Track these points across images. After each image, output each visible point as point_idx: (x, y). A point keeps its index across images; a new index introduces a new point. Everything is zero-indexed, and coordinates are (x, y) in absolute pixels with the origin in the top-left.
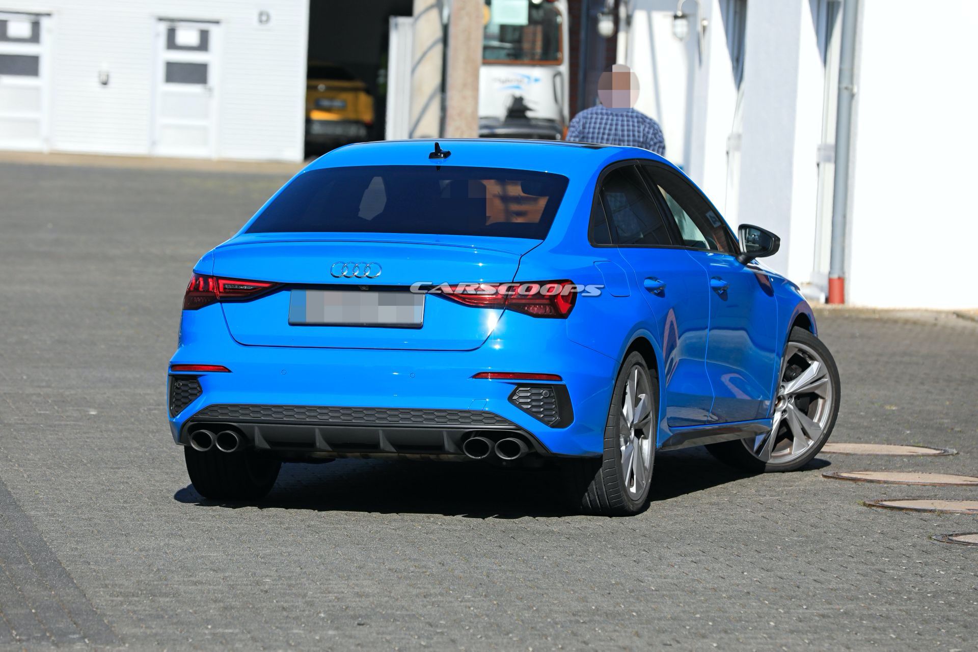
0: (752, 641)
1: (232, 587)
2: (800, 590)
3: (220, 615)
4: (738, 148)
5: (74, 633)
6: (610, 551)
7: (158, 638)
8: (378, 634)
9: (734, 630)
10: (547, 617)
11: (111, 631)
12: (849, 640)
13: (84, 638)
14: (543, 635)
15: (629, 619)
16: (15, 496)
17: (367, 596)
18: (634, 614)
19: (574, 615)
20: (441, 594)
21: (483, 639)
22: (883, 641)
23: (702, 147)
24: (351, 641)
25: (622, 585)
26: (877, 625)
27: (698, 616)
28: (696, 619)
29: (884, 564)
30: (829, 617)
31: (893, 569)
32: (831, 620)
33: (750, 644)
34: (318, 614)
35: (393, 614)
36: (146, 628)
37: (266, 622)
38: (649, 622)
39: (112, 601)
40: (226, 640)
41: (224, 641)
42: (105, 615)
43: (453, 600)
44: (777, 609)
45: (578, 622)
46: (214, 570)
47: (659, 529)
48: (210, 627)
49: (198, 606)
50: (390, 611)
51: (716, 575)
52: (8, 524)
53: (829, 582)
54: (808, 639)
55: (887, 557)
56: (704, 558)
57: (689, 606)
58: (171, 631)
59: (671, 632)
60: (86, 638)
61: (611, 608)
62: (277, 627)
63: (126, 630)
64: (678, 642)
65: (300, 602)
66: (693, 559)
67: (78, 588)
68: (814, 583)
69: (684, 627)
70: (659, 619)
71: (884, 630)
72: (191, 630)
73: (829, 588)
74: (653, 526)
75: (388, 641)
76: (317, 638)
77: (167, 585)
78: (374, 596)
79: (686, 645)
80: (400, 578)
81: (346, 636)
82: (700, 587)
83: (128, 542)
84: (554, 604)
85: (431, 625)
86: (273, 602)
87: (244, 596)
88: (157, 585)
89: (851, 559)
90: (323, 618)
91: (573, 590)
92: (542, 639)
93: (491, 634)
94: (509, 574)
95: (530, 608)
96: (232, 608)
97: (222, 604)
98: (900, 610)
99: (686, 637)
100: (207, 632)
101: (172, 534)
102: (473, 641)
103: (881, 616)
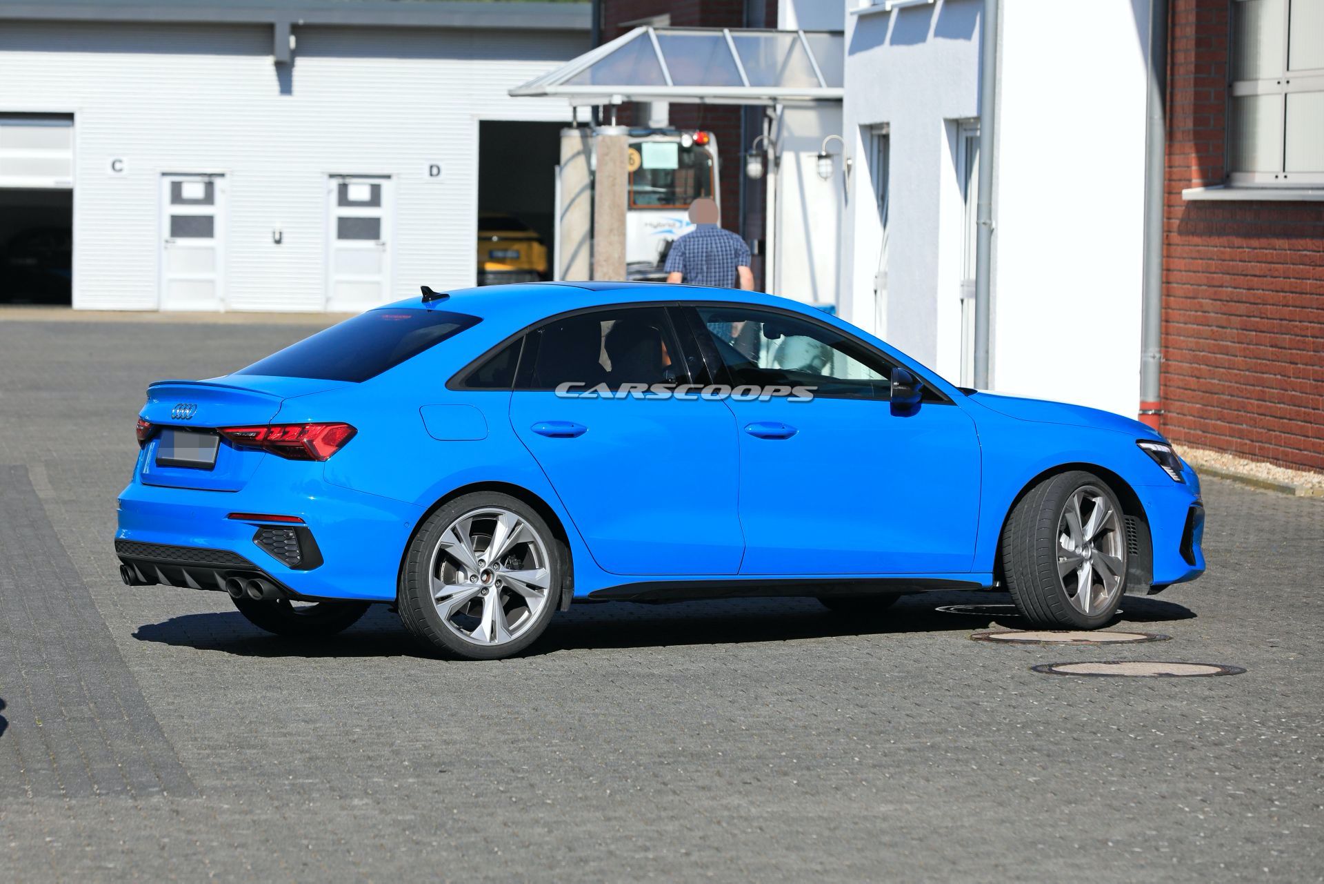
0: (833, 777)
1: (321, 737)
2: (891, 725)
3: (304, 765)
4: (884, 286)
5: (155, 786)
6: (707, 692)
7: (236, 789)
8: (458, 780)
9: (817, 767)
10: (632, 759)
11: (192, 783)
12: (930, 773)
13: (163, 791)
14: (624, 777)
15: (713, 759)
16: (122, 653)
17: (455, 743)
18: (720, 754)
19: (659, 756)
20: (529, 740)
21: (563, 782)
22: (964, 773)
23: (850, 287)
24: (429, 787)
25: (713, 725)
26: (961, 757)
27: (784, 754)
28: (781, 757)
29: (979, 696)
30: (915, 751)
31: (987, 702)
32: (916, 754)
33: (830, 780)
34: (402, 762)
35: (477, 760)
36: (227, 780)
37: (349, 771)
38: (733, 761)
39: (199, 754)
40: (304, 790)
41: (302, 791)
42: (190, 768)
43: (539, 745)
44: (864, 745)
45: (662, 763)
46: (306, 722)
47: (761, 669)
48: (291, 777)
49: (284, 757)
50: (474, 758)
51: (809, 713)
52: (111, 680)
53: (921, 716)
54: (889, 773)
55: (984, 690)
56: (800, 696)
57: (776, 744)
58: (251, 783)
59: (754, 771)
60: (165, 790)
61: (698, 749)
62: (358, 777)
63: (207, 783)
64: (759, 780)
65: (386, 752)
66: (789, 697)
67: (167, 741)
68: (906, 717)
69: (768, 765)
70: (745, 758)
71: (967, 762)
72: (271, 781)
73: (920, 722)
74: (755, 666)
75: (467, 788)
76: (396, 786)
77: (256, 737)
78: (461, 743)
79: (766, 783)
80: (490, 725)
81: (426, 783)
82: (791, 725)
83: (225, 695)
84: (641, 746)
85: (513, 771)
86: (359, 751)
87: (331, 746)
88: (247, 737)
89: (948, 693)
90: (405, 767)
91: (662, 732)
92: (622, 781)
93: (571, 777)
94: (601, 718)
95: (616, 750)
96: (317, 758)
97: (307, 755)
98: (987, 741)
99: (768, 775)
100: (286, 782)
101: (270, 686)
102: (551, 785)
103: (967, 748)
